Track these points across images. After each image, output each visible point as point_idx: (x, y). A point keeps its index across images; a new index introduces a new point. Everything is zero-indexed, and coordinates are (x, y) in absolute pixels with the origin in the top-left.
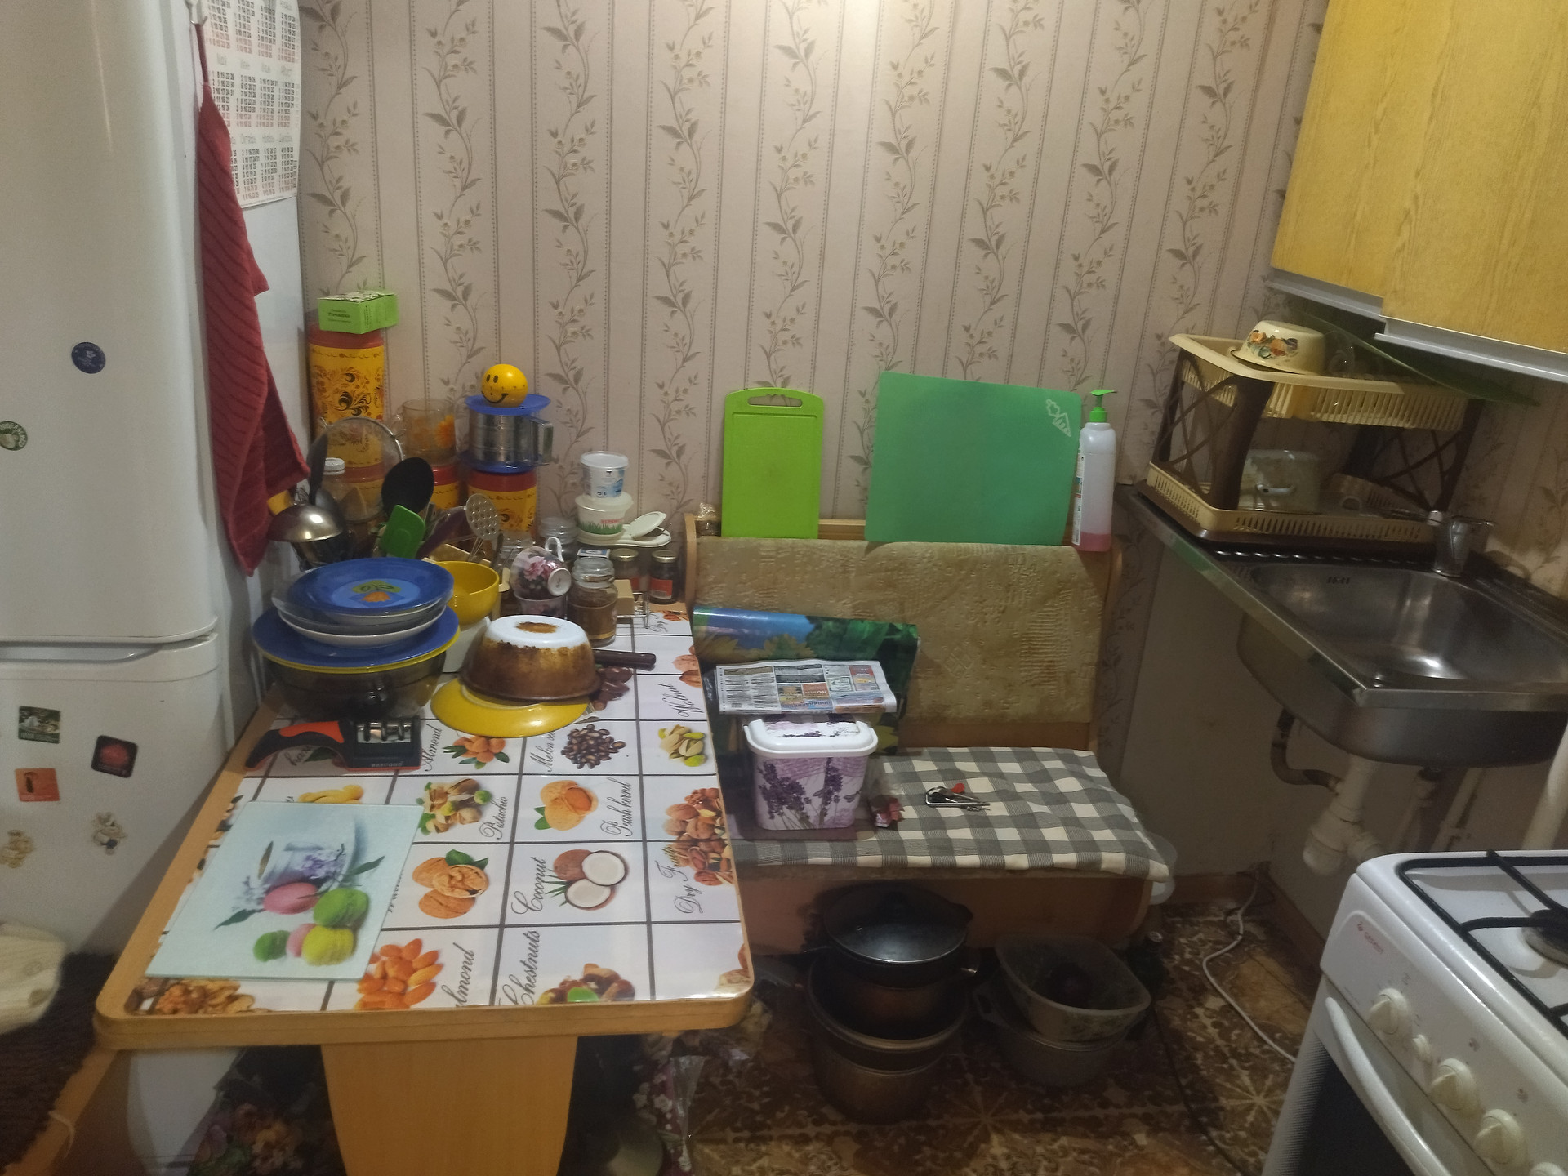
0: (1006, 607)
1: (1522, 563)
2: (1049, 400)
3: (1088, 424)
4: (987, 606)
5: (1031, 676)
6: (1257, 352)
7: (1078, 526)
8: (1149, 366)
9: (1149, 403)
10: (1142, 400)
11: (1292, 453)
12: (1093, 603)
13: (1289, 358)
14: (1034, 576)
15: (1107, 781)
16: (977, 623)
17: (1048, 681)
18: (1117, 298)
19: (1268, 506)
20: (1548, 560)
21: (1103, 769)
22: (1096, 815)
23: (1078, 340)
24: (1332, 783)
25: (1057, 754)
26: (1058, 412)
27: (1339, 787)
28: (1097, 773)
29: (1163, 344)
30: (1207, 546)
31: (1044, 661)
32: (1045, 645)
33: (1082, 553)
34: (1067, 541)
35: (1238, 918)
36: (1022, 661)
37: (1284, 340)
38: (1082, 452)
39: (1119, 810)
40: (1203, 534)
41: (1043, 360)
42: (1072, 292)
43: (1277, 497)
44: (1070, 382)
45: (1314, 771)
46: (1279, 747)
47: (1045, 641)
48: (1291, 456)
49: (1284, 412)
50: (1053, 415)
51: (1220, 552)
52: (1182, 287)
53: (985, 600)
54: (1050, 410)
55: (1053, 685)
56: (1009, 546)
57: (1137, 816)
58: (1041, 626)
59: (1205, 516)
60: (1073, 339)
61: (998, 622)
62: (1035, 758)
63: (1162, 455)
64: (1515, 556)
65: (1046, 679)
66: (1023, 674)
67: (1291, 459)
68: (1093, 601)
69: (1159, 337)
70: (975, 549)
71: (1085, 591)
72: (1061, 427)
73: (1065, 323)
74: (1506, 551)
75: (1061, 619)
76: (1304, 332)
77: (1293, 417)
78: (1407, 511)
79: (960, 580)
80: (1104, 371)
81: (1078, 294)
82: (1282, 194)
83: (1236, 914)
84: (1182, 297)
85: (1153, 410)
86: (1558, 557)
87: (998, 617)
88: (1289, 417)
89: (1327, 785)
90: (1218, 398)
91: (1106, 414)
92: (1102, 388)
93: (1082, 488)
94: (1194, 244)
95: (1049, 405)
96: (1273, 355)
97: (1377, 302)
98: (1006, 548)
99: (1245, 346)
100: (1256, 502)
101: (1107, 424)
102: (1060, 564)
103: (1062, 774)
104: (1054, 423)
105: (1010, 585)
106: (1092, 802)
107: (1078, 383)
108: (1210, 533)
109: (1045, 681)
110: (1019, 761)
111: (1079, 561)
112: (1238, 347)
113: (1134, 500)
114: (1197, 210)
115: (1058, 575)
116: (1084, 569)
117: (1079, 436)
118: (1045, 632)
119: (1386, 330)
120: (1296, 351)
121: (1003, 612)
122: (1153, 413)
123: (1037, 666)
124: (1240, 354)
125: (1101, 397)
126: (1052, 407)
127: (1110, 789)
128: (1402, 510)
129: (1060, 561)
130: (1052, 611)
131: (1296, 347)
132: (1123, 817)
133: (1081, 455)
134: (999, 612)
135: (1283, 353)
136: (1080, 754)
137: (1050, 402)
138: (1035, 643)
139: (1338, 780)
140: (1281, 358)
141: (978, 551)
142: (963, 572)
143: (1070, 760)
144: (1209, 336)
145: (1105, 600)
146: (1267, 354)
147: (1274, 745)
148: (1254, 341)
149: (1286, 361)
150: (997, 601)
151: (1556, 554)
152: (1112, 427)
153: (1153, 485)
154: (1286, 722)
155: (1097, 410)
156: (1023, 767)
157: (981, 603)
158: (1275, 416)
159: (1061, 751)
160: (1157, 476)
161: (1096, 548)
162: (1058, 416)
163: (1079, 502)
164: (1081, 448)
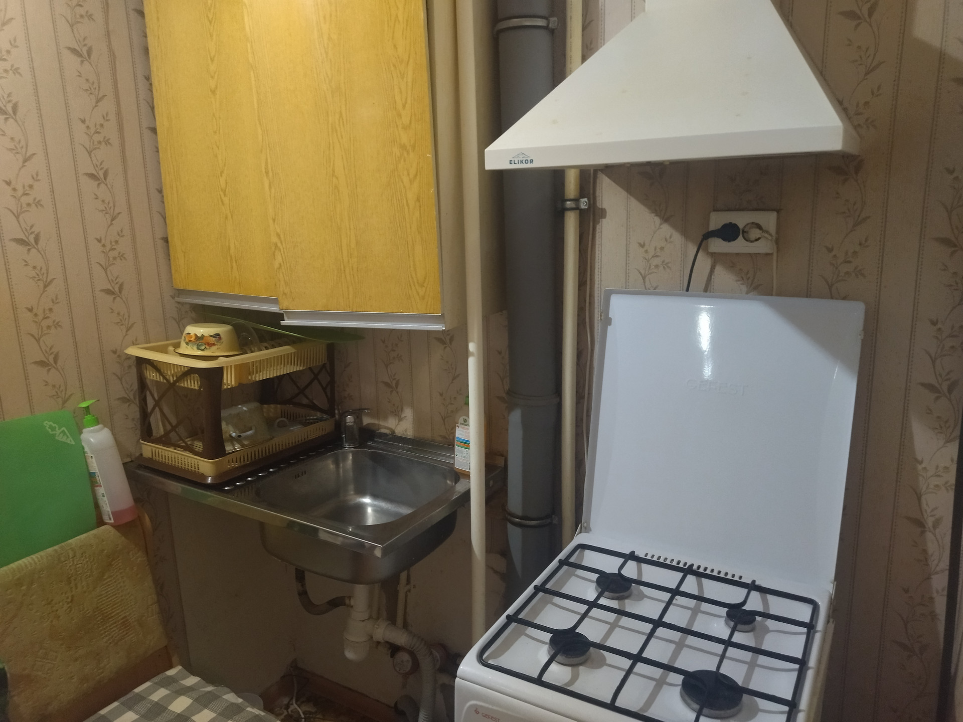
0: (73, 596)
1: (386, 425)
2: (46, 422)
3: (85, 430)
4: (56, 604)
5: (112, 637)
6: (195, 347)
7: (107, 508)
8: (114, 374)
9: (124, 400)
10: (119, 399)
11: (245, 407)
12: (140, 559)
13: (219, 347)
14: (87, 562)
15: (203, 682)
16: (52, 621)
17: (127, 634)
18: (73, 332)
19: (243, 446)
20: (400, 420)
21: (195, 674)
22: (213, 715)
23: (53, 370)
24: (347, 601)
25: (156, 683)
26: (57, 429)
27: (352, 603)
28: (192, 680)
29: (119, 356)
30: (216, 487)
31: (119, 621)
32: (115, 608)
33: (116, 527)
34: (101, 522)
35: (294, 706)
36: (101, 630)
37: (211, 336)
38: (89, 452)
39: (227, 701)
40: (209, 480)
41: (29, 393)
42: (36, 336)
43: (246, 438)
44: (58, 403)
45: (334, 599)
46: (303, 594)
47: (114, 605)
48: (245, 408)
49: (233, 383)
50: (54, 432)
51: (226, 488)
52: (118, 314)
53: (52, 600)
54: (50, 430)
55: (132, 634)
56: (56, 547)
57: (239, 697)
58: (106, 596)
59: (206, 468)
60: (49, 370)
61: (70, 611)
62: (141, 698)
63: (147, 434)
64: (382, 423)
65: (125, 633)
66: (105, 640)
67: (245, 410)
68: (138, 557)
69: (115, 352)
70: (27, 563)
71: (131, 553)
72: (64, 439)
73: (38, 360)
74: (376, 422)
75: (119, 583)
76: (220, 327)
77: (240, 384)
78: (315, 417)
79: (24, 595)
80: (82, 387)
81: (41, 336)
82: (166, 240)
83: (292, 704)
84: (121, 321)
85: (128, 404)
86: (405, 417)
87: (70, 607)
88: (237, 385)
89: (345, 604)
90: (182, 385)
91: (97, 418)
92: (85, 400)
93: (100, 479)
94: (117, 283)
95: (48, 426)
96: (208, 347)
97: (275, 302)
98: (56, 550)
99: (183, 344)
100: (234, 445)
101: (100, 426)
102: (105, 543)
103: (170, 699)
104: (57, 438)
105: (70, 578)
106: (206, 706)
107: (64, 402)
108: (213, 478)
109: (124, 635)
110: (130, 708)
111: (118, 534)
112: (177, 346)
113: (140, 472)
114: (111, 259)
115: (106, 551)
116: (123, 538)
117: (80, 440)
118: (111, 599)
119: (285, 318)
120: (222, 341)
121: (72, 601)
122: (129, 405)
123: (114, 627)
124: (181, 351)
125: (87, 408)
126: (51, 427)
127: (210, 688)
128: (311, 417)
129: (103, 541)
130: (111, 581)
131: (220, 338)
132: (233, 704)
133: (89, 454)
134: (68, 603)
135: (214, 344)
136: (171, 672)
137: (47, 424)
138: (106, 611)
139: (350, 598)
140: (214, 348)
141: (31, 564)
142: (24, 588)
143: (168, 683)
144: (149, 343)
145: (147, 553)
146: (203, 347)
147: (300, 594)
148: (190, 341)
149: (218, 349)
150: (63, 595)
151: (403, 416)
152: (105, 426)
153: (151, 456)
154: (300, 576)
155: (88, 418)
156: (136, 713)
157: (49, 604)
158: (229, 387)
159: (156, 679)
160: (149, 449)
161: (128, 518)
162: (58, 432)
163: (101, 491)
164: (87, 449)
